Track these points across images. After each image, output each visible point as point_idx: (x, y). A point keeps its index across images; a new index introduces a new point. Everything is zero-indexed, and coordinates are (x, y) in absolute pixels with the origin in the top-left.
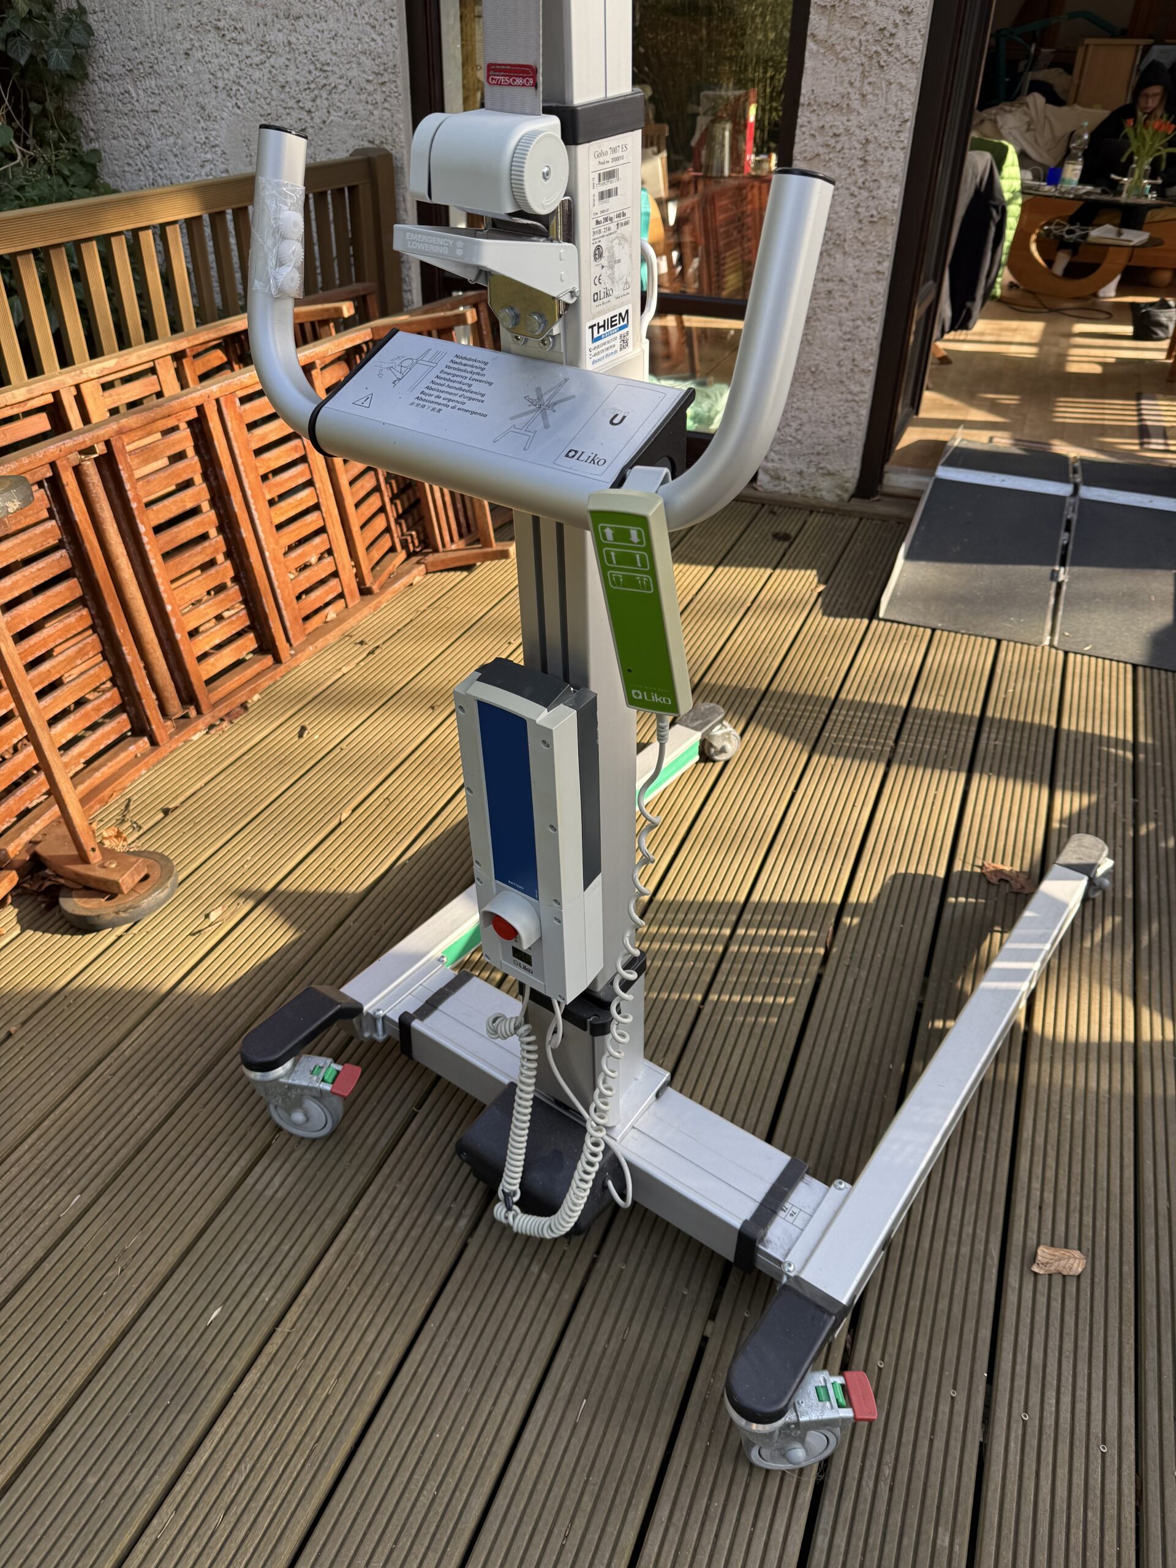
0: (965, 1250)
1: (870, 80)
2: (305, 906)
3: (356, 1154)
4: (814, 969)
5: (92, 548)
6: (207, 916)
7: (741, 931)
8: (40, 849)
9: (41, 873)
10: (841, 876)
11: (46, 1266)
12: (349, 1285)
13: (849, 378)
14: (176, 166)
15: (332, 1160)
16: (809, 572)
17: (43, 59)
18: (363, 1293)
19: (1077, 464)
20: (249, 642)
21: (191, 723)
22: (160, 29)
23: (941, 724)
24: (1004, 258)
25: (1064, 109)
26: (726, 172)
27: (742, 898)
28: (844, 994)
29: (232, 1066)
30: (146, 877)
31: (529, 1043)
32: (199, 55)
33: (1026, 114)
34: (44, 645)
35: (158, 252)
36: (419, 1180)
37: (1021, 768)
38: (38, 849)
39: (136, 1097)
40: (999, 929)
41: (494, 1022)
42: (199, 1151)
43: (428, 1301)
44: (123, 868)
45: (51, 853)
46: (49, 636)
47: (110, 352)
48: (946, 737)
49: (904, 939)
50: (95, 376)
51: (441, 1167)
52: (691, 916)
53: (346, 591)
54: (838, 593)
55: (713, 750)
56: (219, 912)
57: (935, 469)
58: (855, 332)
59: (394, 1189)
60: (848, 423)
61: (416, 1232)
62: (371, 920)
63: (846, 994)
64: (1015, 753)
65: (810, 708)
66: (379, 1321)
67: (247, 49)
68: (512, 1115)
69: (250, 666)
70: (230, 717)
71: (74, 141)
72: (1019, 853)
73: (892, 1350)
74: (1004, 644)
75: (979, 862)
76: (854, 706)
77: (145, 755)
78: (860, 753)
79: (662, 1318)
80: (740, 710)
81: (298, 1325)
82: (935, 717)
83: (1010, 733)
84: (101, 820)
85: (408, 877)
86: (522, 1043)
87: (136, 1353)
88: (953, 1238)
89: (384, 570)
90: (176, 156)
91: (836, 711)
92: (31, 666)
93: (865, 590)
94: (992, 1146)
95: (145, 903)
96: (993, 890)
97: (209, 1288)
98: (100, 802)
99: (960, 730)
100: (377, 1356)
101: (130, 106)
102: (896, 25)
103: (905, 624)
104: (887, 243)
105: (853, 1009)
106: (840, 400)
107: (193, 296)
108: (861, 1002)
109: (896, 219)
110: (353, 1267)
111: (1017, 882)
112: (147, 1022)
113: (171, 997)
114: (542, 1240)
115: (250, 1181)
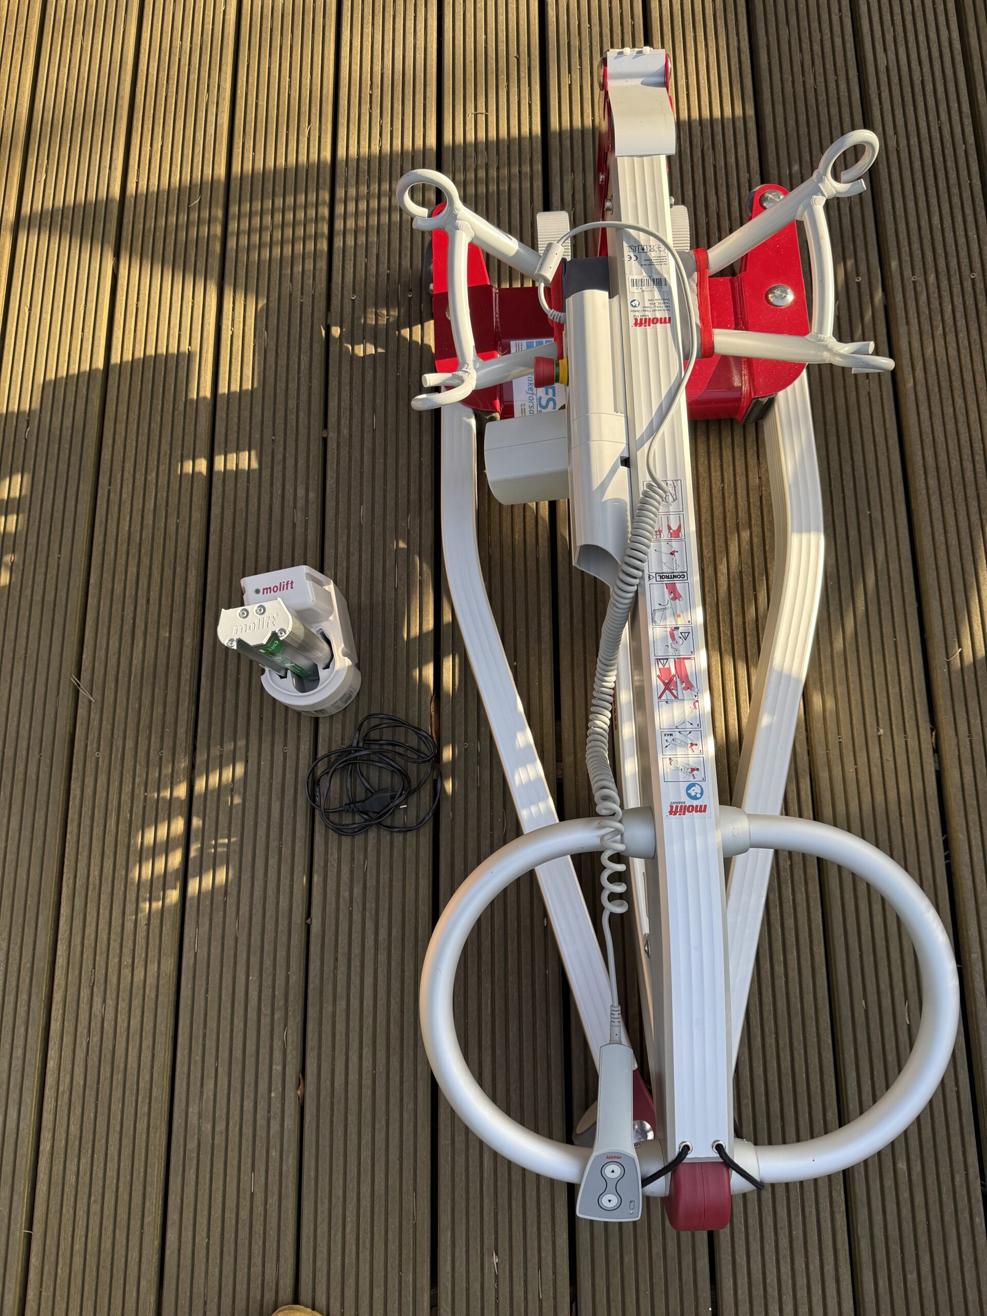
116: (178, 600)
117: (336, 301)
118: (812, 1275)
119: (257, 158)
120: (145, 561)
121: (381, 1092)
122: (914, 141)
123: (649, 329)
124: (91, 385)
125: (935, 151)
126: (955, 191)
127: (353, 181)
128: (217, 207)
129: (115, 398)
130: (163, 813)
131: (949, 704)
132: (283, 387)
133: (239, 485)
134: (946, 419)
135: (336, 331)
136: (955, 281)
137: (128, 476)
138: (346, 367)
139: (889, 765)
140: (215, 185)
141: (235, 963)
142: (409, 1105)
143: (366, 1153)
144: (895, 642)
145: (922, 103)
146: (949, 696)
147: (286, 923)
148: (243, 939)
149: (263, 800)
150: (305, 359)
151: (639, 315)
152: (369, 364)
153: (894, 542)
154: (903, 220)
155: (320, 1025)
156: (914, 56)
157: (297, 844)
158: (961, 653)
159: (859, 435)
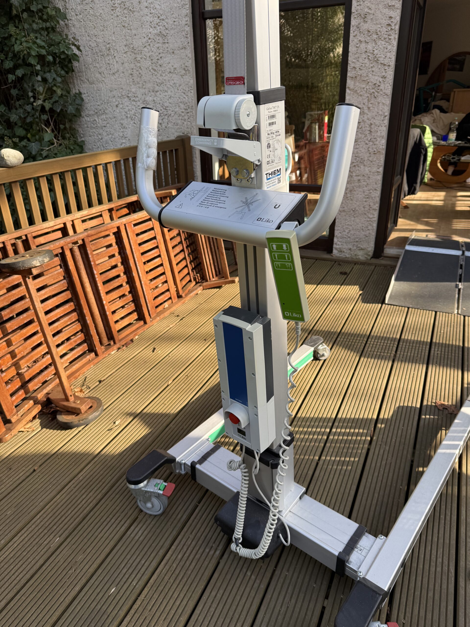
0: (439, 569)
1: (371, 102)
2: (153, 419)
3: (173, 522)
4: (366, 446)
5: (76, 279)
6: (115, 423)
7: (334, 430)
8: (51, 396)
9: (50, 406)
10: (376, 407)
11: (44, 568)
12: (169, 579)
13: (368, 212)
14: (112, 145)
15: (163, 525)
16: (355, 286)
17: (66, 110)
18: (175, 583)
19: (463, 244)
20: (135, 316)
21: (110, 348)
22: (107, 98)
23: (414, 345)
24: (427, 168)
25: (448, 114)
26: (317, 141)
27: (334, 416)
28: (379, 456)
29: (123, 484)
30: (91, 407)
31: (245, 473)
32: (121, 106)
33: (433, 117)
34: (56, 316)
35: (104, 176)
36: (199, 534)
37: (449, 362)
38: (50, 396)
39: (84, 497)
40: (444, 429)
41: (230, 463)
42: (108, 519)
43: (203, 587)
44: (82, 403)
45: (54, 398)
46: (58, 313)
47: (85, 209)
48: (417, 350)
49: (404, 433)
50: (79, 217)
51: (208, 529)
52: (312, 424)
53: (172, 296)
54: (368, 294)
55: (319, 355)
56: (119, 421)
57: (405, 246)
58: (370, 195)
59: (189, 537)
60: (368, 230)
61: (198, 556)
62: (180, 424)
63: (380, 457)
64: (446, 356)
65: (359, 338)
66: (182, 595)
67: (138, 103)
68: (238, 504)
69: (135, 325)
70: (126, 345)
71: (75, 138)
72: (451, 397)
73: (408, 615)
74: (438, 313)
75: (434, 401)
76: (377, 338)
77: (93, 360)
78: (381, 357)
79: (304, 597)
80: (330, 339)
81: (147, 596)
82: (412, 342)
83: (443, 348)
84: (75, 385)
85: (195, 407)
86: (242, 472)
87: (79, 607)
88: (433, 564)
89: (186, 289)
90: (112, 141)
91: (370, 340)
92: (50, 324)
93: (379, 293)
94: (448, 523)
95: (90, 417)
96: (441, 412)
97: (111, 579)
98: (74, 378)
99: (422, 347)
100: (181, 611)
101: (96, 125)
102: (380, 82)
103: (397, 306)
104: (381, 161)
105: (384, 463)
106: (365, 221)
107: (117, 191)
108: (387, 460)
109: (384, 152)
110: (171, 571)
111: (451, 409)
112: (89, 466)
113: (99, 456)
114: (252, 560)
115: (129, 533)
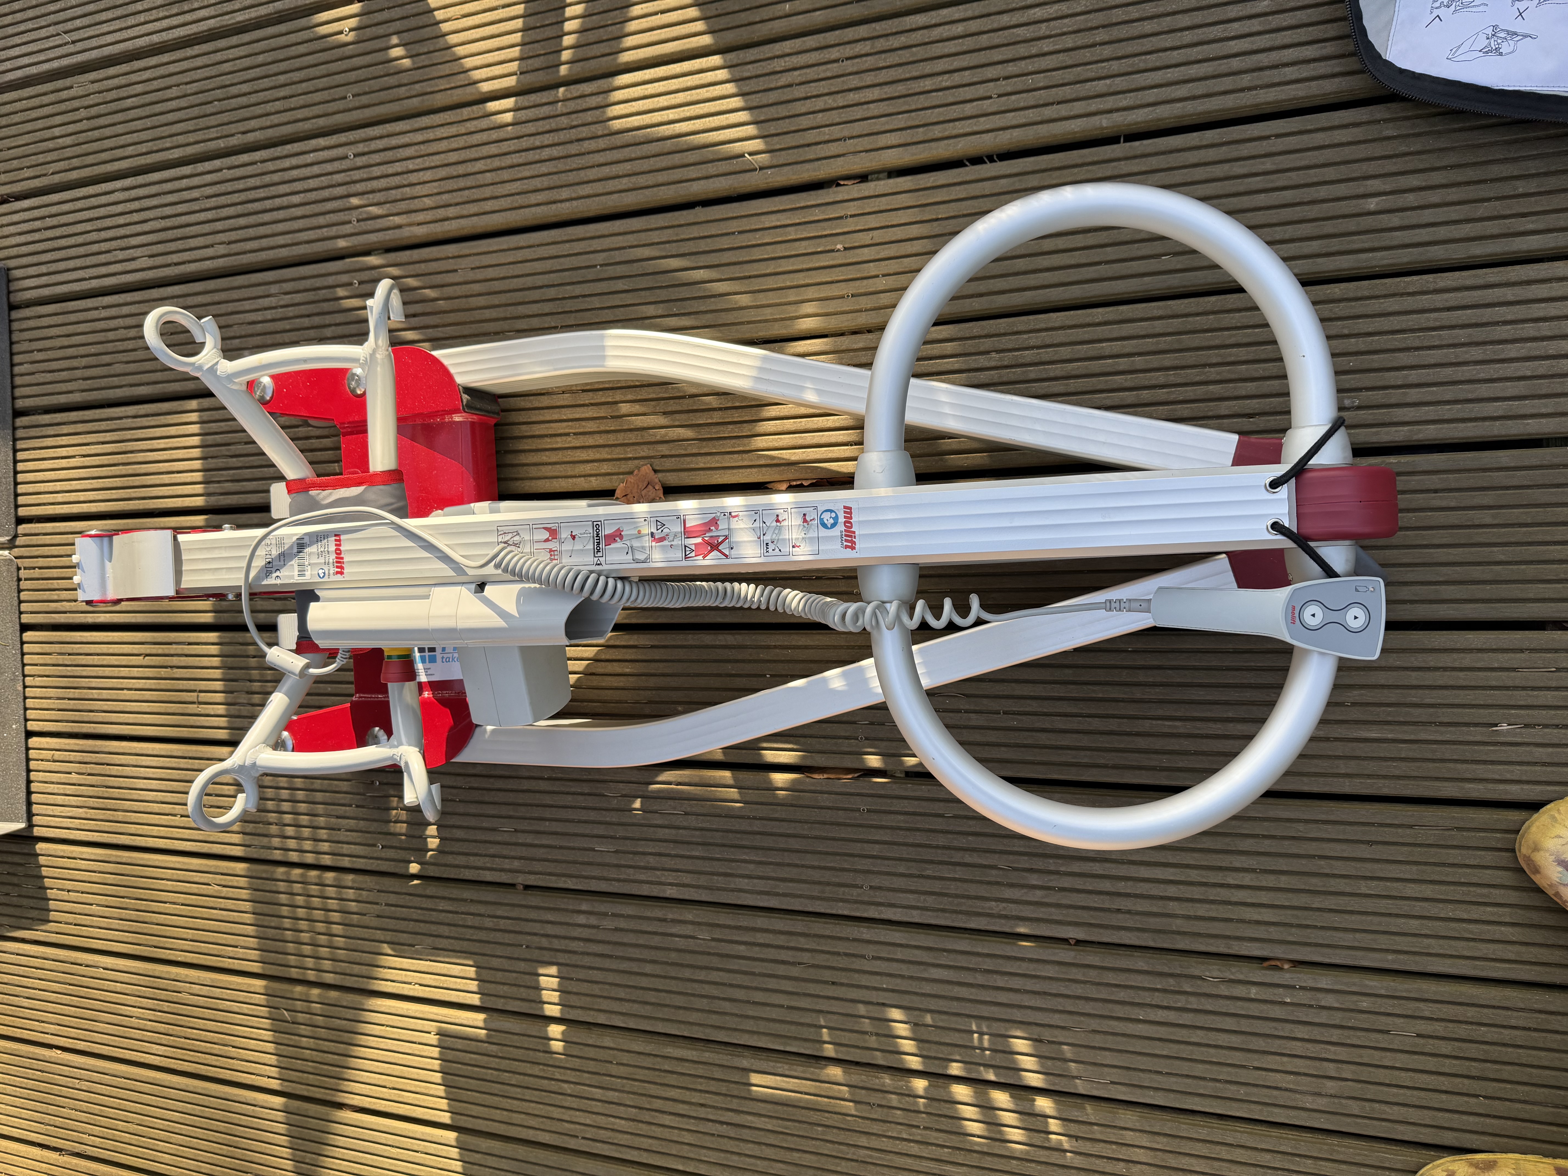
74: (30, 619)
103: (29, 783)
116: (700, 1070)
117: (384, 866)
118: (1520, 316)
119: (243, 944)
120: (658, 1104)
121: (1282, 864)
122: (219, 226)
123: (347, 558)
124: (472, 1148)
125: (229, 202)
126: (267, 179)
127: (265, 841)
128: (292, 992)
129: (486, 1122)
130: (945, 1109)
131: (807, 166)
132: (471, 931)
133: (575, 990)
134: (498, 180)
135: (414, 868)
136: (357, 175)
137: (567, 1115)
138: (450, 859)
139: (878, 236)
140: (270, 992)
141: (1124, 1035)
142: (1301, 829)
143: (1364, 887)
144: (740, 232)
145: (183, 218)
146: (799, 166)
147: (1074, 970)
148: (1094, 1024)
149: (927, 988)
150: (443, 905)
151: (333, 570)
152: (447, 833)
153: (629, 236)
154: (297, 235)
155: (1199, 935)
156: (138, 228)
157: (980, 950)
158: (750, 154)
159: (515, 280)
